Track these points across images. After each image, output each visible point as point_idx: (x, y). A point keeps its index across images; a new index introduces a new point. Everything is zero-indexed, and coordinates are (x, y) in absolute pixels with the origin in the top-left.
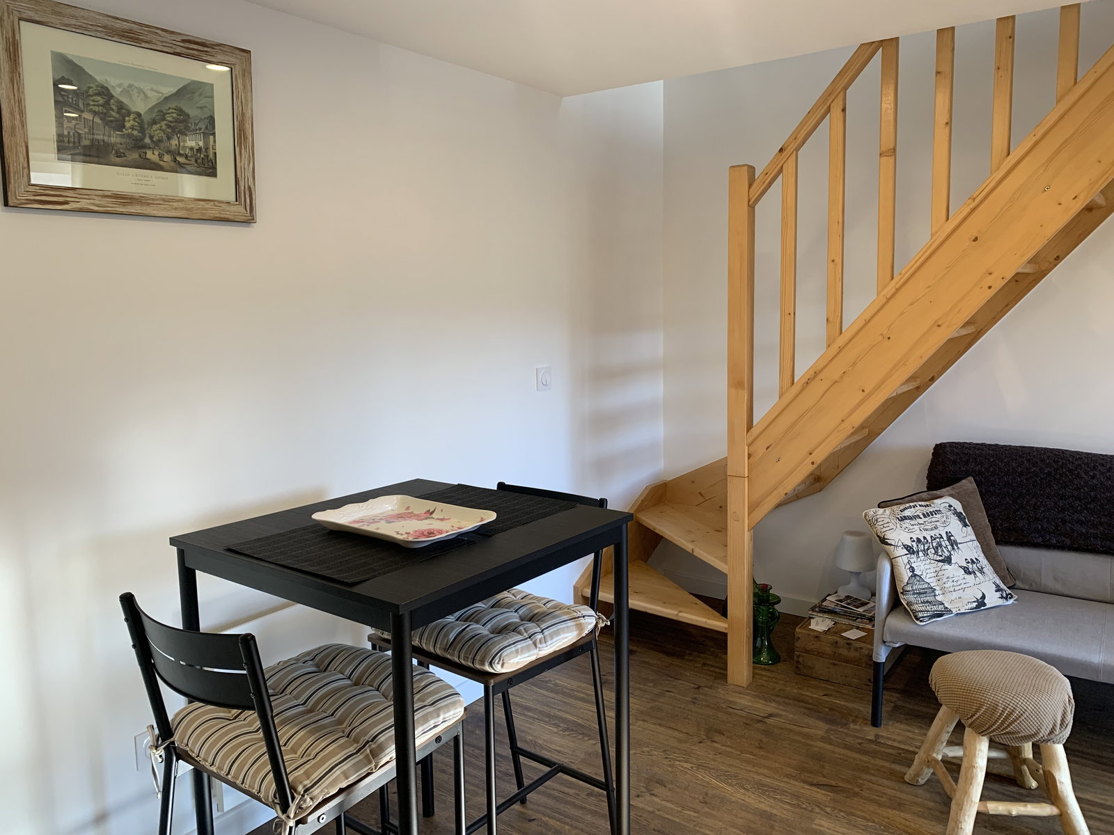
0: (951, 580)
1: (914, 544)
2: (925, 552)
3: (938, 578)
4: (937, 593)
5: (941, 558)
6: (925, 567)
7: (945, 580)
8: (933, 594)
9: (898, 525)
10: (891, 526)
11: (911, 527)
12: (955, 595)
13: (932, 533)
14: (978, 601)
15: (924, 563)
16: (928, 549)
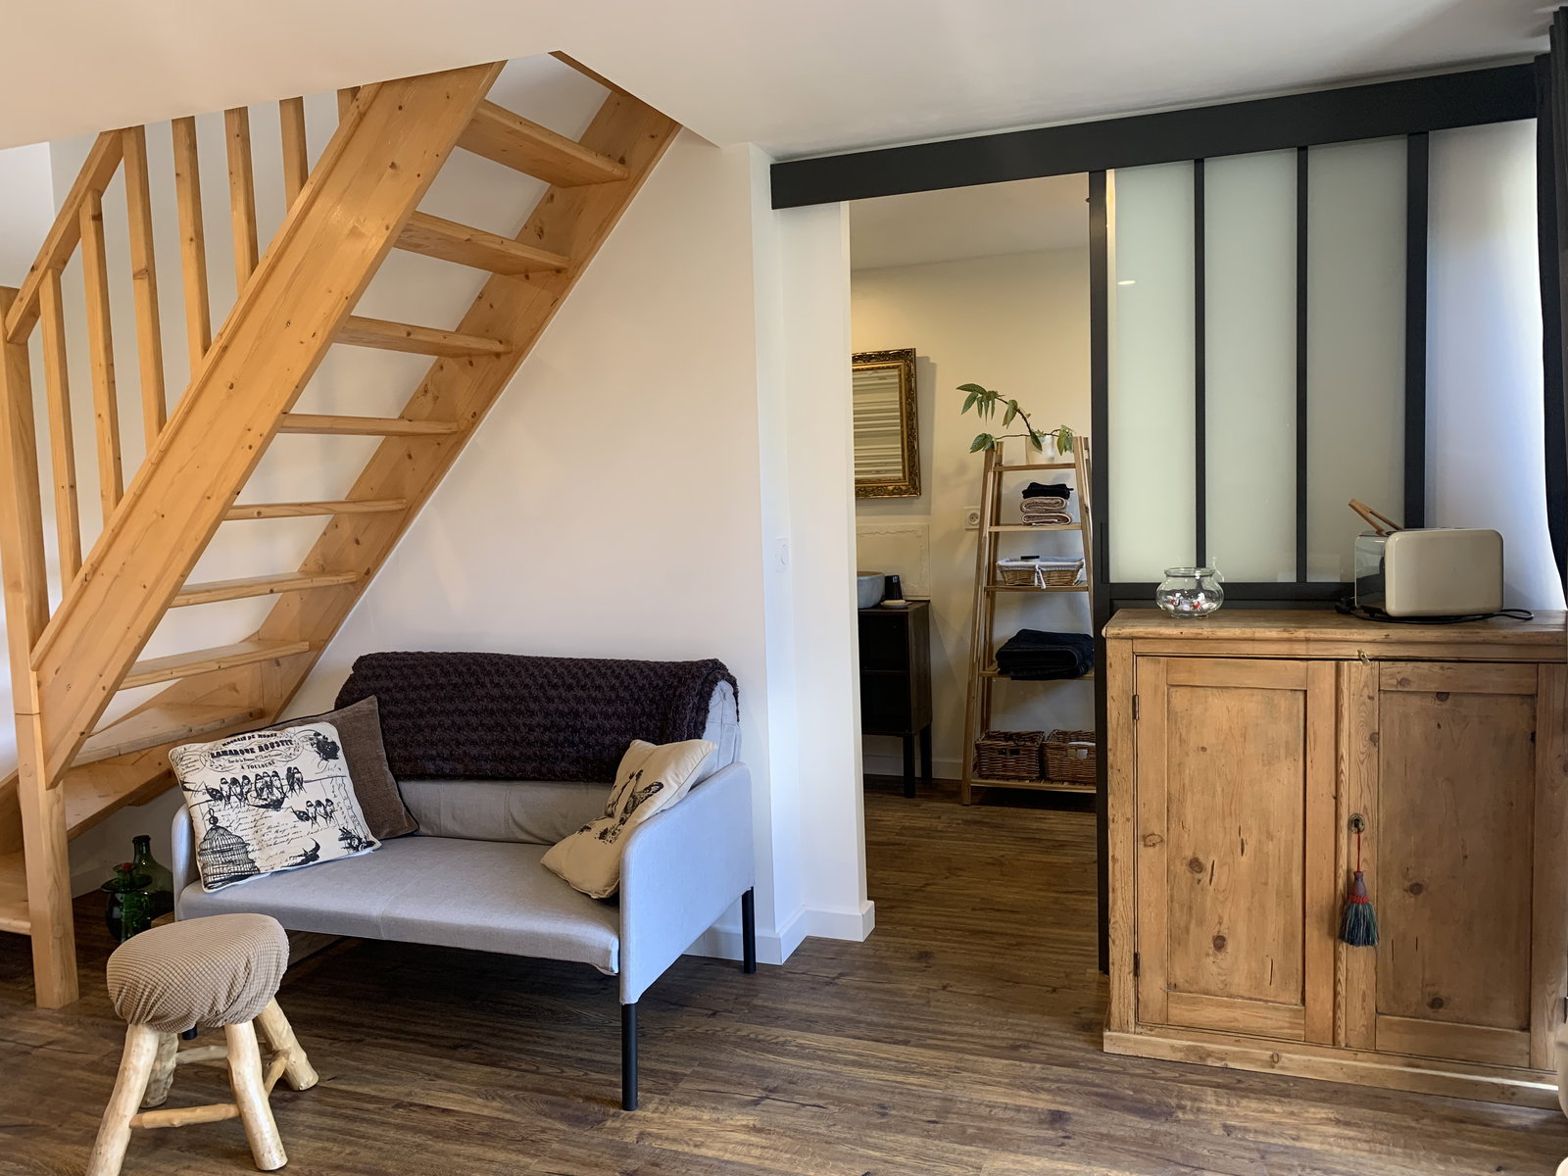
0: (274, 830)
1: (226, 788)
2: (242, 797)
3: (256, 829)
4: (250, 849)
5: (264, 803)
6: (236, 817)
7: (265, 830)
8: (244, 850)
9: (208, 764)
10: (198, 765)
11: (228, 765)
12: (275, 850)
13: (260, 772)
14: (306, 853)
15: (237, 810)
16: (248, 792)
